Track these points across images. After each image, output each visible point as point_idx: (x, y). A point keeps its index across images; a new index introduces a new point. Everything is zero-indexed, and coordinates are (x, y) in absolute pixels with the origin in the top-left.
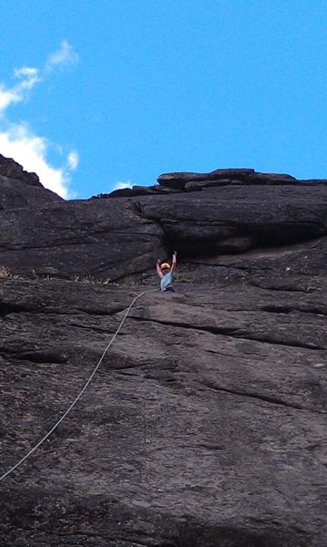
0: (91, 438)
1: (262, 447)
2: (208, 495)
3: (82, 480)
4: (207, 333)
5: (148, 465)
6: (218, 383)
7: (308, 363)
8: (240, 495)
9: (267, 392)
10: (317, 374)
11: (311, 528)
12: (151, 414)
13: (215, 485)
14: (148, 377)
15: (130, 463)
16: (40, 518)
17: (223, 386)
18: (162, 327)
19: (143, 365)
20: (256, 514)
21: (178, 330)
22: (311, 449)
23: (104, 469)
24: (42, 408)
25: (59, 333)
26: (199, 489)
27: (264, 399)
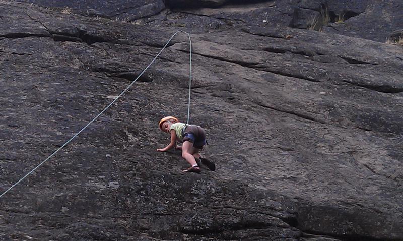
1: (318, 150)
2: (300, 183)
4: (238, 65)
5: (250, 160)
6: (264, 102)
7: (315, 91)
8: (322, 184)
9: (300, 111)
10: (325, 99)
12: (232, 123)
13: (303, 176)
14: (214, 96)
15: (238, 157)
17: (269, 105)
18: (205, 59)
19: (208, 87)
21: (218, 61)
22: (351, 153)
23: (221, 161)
24: (154, 114)
26: (293, 179)
27: (299, 116)
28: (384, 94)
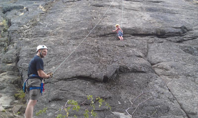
0: (109, 17)
1: (134, 17)
3: (108, 23)
5: (117, 21)
6: (127, 8)
7: (140, 4)
8: (131, 24)
9: (134, 9)
10: (142, 6)
11: (141, 28)
13: (127, 23)
14: (116, 8)
15: (115, 20)
16: (102, 29)
17: (128, 8)
19: (116, 6)
20: (133, 27)
22: (141, 17)
23: (111, 22)
24: (101, 13)
25: (103, 2)
26: (125, 23)
27: (134, 10)
28: (156, 3)
